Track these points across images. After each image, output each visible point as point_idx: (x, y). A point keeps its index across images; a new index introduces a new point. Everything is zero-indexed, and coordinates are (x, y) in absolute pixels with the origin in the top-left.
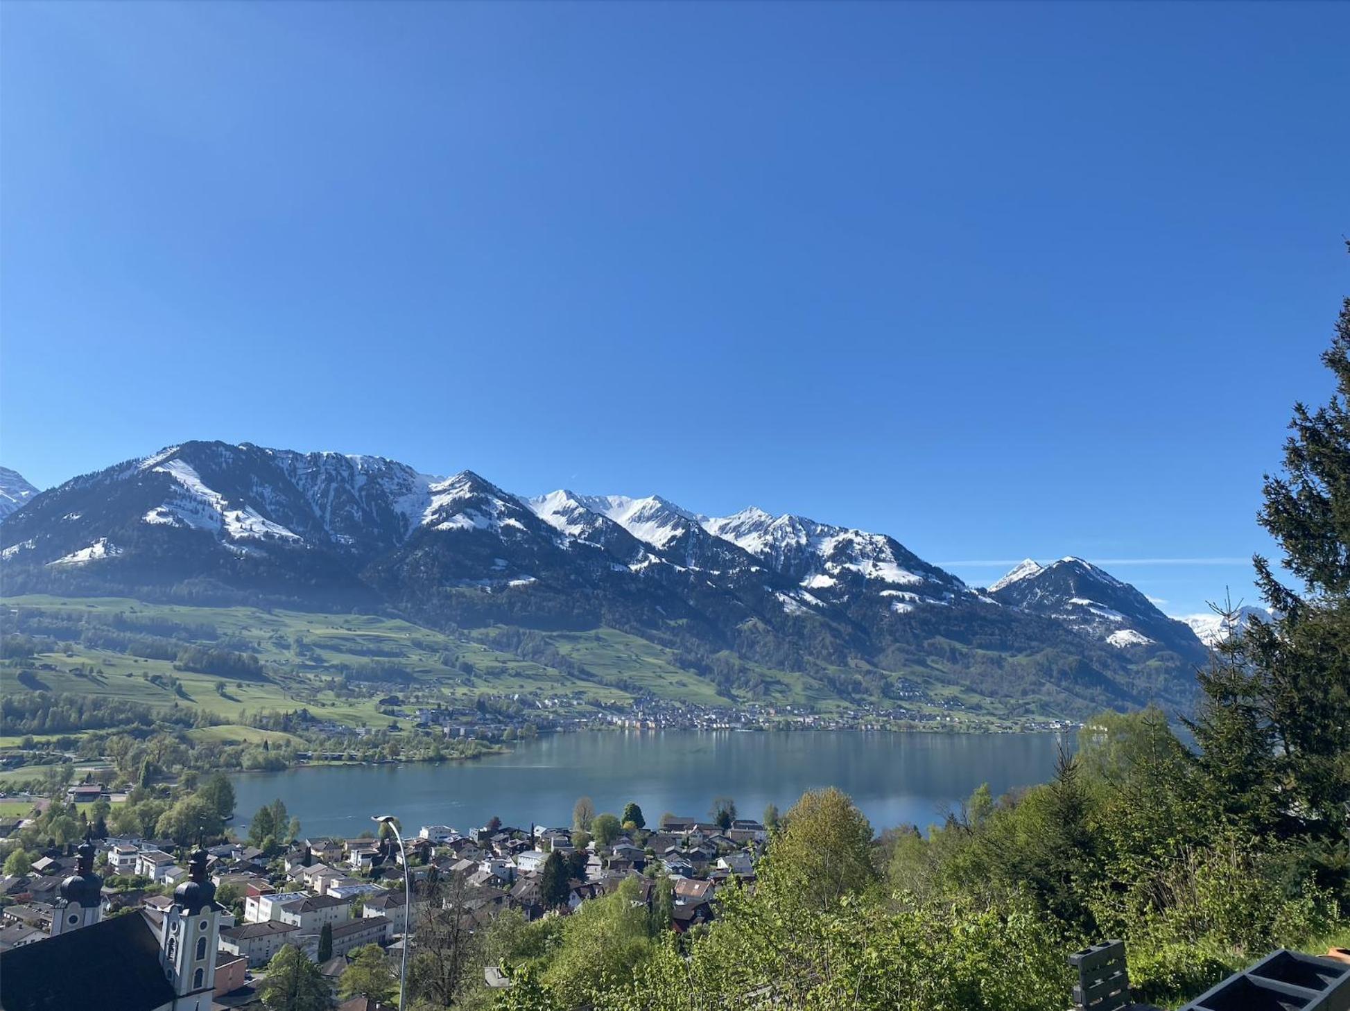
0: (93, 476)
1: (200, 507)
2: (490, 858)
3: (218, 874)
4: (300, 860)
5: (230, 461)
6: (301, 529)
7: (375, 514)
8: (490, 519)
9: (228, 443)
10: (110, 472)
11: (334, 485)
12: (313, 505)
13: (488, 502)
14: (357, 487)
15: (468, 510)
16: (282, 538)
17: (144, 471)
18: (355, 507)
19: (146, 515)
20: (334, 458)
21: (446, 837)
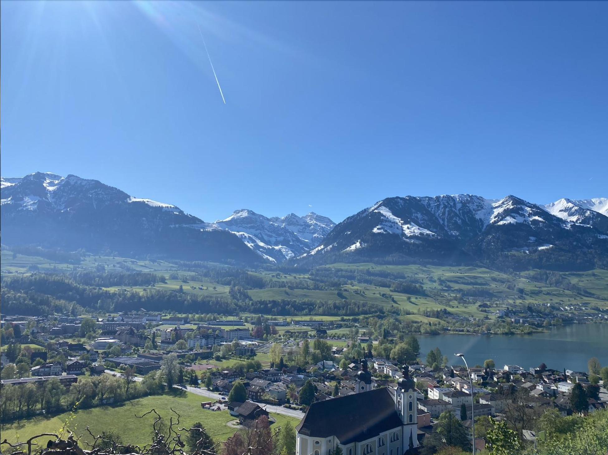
0: (353, 216)
1: (393, 224)
2: (542, 383)
3: (416, 377)
4: (450, 375)
5: (403, 204)
6: (435, 230)
7: (467, 221)
8: (524, 217)
9: (401, 197)
10: (358, 214)
11: (447, 209)
12: (439, 219)
13: (522, 209)
14: (458, 209)
15: (513, 214)
16: (427, 234)
17: (371, 212)
18: (458, 218)
19: (373, 229)
20: (446, 197)
21: (518, 371)
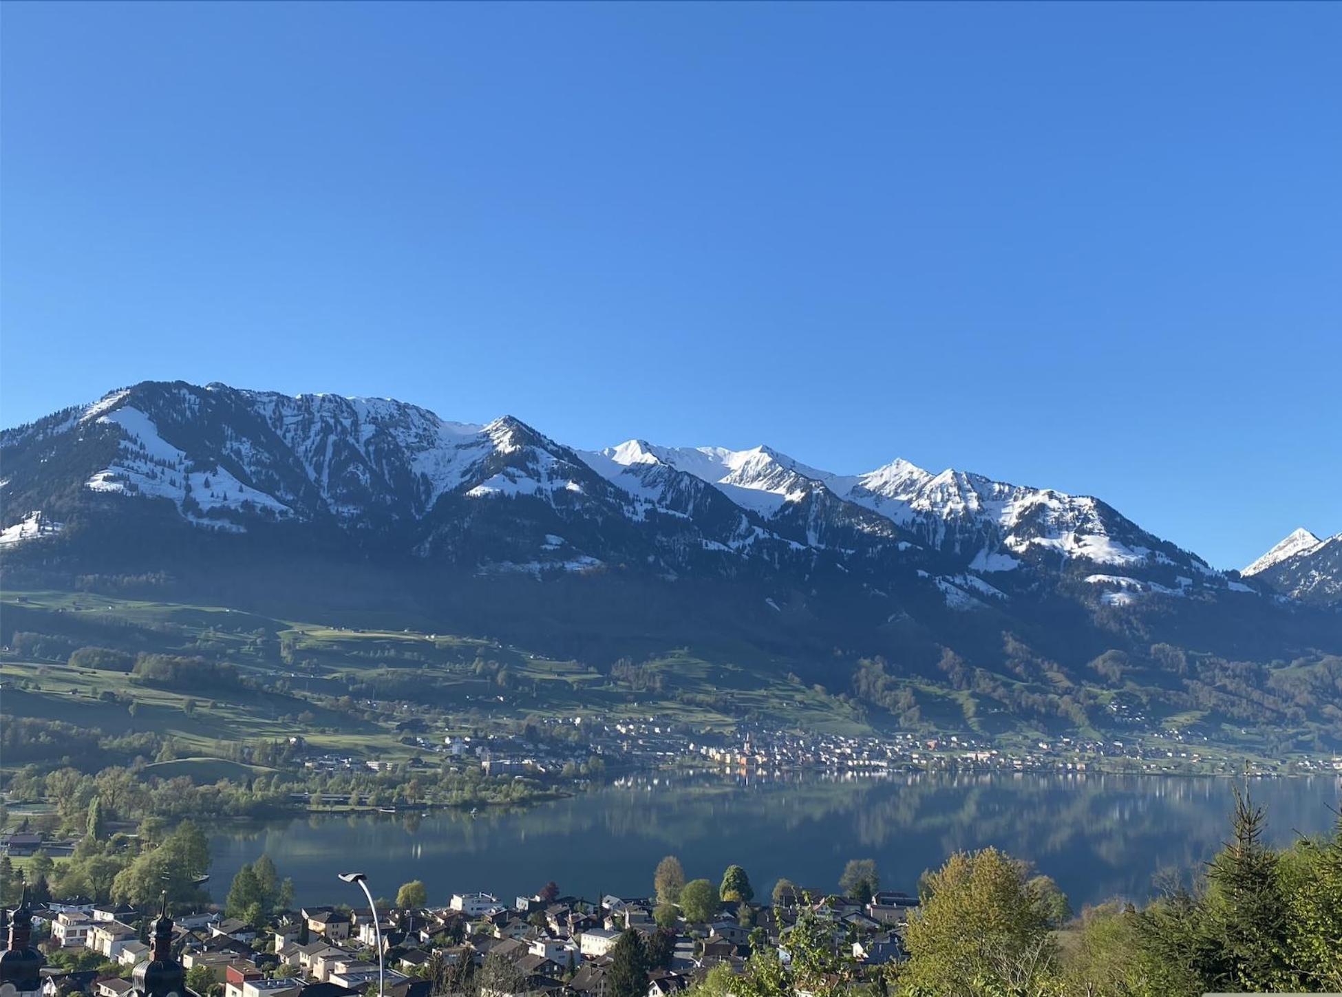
0: (22, 430)
1: (158, 469)
2: (544, 937)
3: (190, 953)
4: (295, 936)
5: (197, 407)
6: (290, 497)
7: (387, 477)
8: (539, 481)
9: (192, 384)
10: (43, 424)
11: (332, 438)
12: (306, 465)
13: (535, 459)
14: (363, 439)
15: (510, 469)
16: (264, 509)
17: (85, 423)
18: (361, 467)
19: (88, 479)
20: (330, 401)
21: (486, 909)
